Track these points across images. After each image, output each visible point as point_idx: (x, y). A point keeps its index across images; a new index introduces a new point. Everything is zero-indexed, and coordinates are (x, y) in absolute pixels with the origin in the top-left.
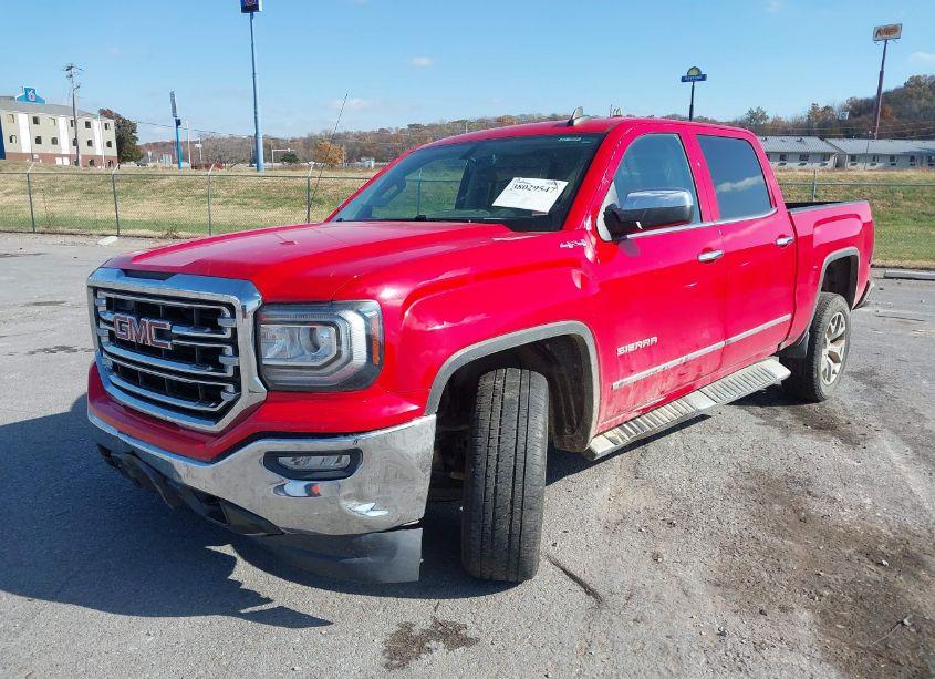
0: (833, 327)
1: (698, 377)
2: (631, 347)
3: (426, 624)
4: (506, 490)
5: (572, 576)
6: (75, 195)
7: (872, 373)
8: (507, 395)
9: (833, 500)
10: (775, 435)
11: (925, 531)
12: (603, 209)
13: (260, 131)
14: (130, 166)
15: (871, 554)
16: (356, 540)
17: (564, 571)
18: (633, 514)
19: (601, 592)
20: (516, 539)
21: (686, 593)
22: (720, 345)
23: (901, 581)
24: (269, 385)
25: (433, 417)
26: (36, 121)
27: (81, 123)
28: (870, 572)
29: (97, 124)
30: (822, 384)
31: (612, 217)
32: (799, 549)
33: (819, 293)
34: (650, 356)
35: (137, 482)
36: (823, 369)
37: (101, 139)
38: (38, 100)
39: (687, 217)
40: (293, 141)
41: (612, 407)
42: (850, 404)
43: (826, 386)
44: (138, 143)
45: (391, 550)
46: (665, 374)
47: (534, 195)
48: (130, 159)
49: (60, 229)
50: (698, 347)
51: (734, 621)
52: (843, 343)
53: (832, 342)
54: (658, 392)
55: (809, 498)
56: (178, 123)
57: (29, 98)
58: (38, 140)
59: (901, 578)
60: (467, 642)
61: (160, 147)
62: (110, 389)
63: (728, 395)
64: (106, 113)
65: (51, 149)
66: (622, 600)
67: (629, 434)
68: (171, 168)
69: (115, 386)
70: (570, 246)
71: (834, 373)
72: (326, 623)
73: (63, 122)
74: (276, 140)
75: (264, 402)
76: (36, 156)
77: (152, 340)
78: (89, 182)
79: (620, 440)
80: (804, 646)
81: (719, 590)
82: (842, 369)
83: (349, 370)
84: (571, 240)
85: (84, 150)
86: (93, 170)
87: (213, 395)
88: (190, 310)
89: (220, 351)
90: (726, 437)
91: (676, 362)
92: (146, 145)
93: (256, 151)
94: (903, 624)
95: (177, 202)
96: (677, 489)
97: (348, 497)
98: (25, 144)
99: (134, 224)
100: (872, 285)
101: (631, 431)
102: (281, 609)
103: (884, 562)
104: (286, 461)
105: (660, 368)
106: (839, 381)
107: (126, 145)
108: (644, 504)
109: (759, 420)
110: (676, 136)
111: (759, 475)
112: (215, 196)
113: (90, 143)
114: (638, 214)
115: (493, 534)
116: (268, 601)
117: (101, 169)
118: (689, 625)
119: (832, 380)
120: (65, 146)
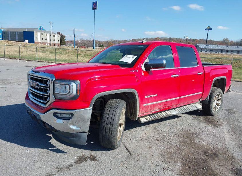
0: (217, 97)
1: (171, 105)
2: (149, 96)
3: (88, 155)
4: (108, 126)
5: (127, 149)
6: (48, 53)
7: (232, 110)
8: (112, 105)
9: (202, 139)
10: (196, 122)
11: (223, 149)
12: (144, 63)
13: (95, 39)
14: (63, 46)
15: (205, 153)
16: (72, 134)
17: (126, 148)
18: (150, 137)
19: (132, 154)
20: (110, 138)
21: (153, 156)
22: (178, 98)
23: (209, 159)
24: (56, 98)
25: (92, 108)
26: (42, 34)
27: (52, 35)
28: (203, 156)
29: (56, 36)
30: (213, 111)
31: (146, 65)
32: (187, 150)
33: (212, 87)
34: (155, 99)
35: (32, 118)
36: (213, 107)
37: (57, 39)
38: (43, 29)
39: (164, 66)
40: (103, 42)
41: (143, 110)
42: (220, 117)
43: (214, 112)
44: (65, 41)
45: (80, 137)
46: (160, 104)
47: (129, 59)
48: (63, 45)
49: (43, 61)
50: (170, 98)
51: (161, 163)
52: (221, 101)
53: (217, 100)
54: (158, 108)
55: (196, 138)
56: (75, 36)
57: (41, 29)
58: (42, 39)
59: (210, 159)
60: (96, 160)
61: (71, 42)
62: (29, 97)
63: (182, 111)
64: (59, 33)
65: (45, 41)
66: (136, 156)
67: (151, 118)
68: (72, 47)
69: (31, 96)
70: (133, 71)
71: (217, 108)
72: (67, 153)
73: (48, 35)
74: (99, 41)
75: (54, 102)
76: (41, 43)
77: (36, 86)
78: (52, 50)
79: (149, 119)
80: (175, 171)
81: (161, 156)
82: (220, 108)
83: (72, 96)
84: (134, 70)
85: (52, 42)
86: (54, 47)
87: (46, 99)
88: (43, 80)
89: (47, 90)
90: (183, 122)
91: (163, 101)
92: (68, 41)
93: (94, 44)
94: (204, 169)
95: (71, 56)
96: (163, 133)
97: (70, 124)
98: (39, 40)
99: (60, 60)
100: (231, 86)
101: (152, 117)
102: (58, 149)
103: (207, 155)
104: (59, 115)
105: (158, 102)
106: (219, 111)
107: (62, 41)
108: (154, 135)
109: (194, 119)
110: (170, 46)
111: (187, 131)
112: (80, 55)
113: (54, 40)
114: (152, 65)
115: (105, 136)
116: (56, 147)
117: (56, 47)
118: (150, 163)
119: (217, 110)
120: (48, 41)
